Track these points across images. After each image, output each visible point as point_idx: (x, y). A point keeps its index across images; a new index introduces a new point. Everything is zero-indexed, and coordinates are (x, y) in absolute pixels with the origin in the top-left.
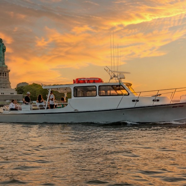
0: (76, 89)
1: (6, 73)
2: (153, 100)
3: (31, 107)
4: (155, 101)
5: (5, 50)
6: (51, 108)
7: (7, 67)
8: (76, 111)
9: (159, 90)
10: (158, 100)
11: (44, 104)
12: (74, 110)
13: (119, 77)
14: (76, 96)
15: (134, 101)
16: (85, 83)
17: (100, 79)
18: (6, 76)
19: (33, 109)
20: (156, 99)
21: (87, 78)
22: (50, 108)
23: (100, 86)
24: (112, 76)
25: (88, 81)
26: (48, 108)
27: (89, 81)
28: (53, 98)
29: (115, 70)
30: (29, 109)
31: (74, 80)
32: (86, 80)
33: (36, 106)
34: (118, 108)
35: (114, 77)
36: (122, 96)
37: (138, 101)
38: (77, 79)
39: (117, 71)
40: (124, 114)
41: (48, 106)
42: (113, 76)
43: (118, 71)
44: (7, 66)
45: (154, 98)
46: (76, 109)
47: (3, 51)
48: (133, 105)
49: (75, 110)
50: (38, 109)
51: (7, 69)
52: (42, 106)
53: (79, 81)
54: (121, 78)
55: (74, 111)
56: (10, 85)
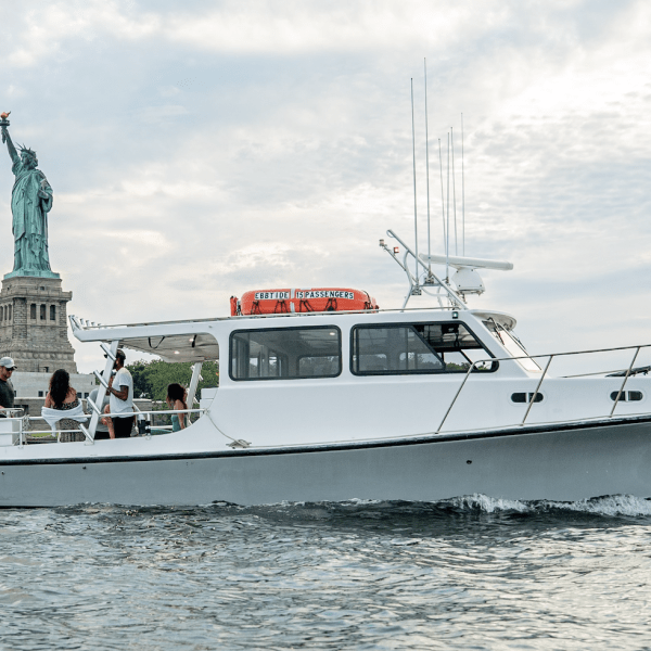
0: (240, 340)
1: (53, 307)
2: (614, 395)
3: (16, 427)
4: (622, 398)
5: (47, 201)
6: (118, 435)
7: (57, 279)
8: (238, 449)
9: (639, 347)
10: (636, 396)
11: (84, 417)
12: (231, 442)
13: (454, 287)
14: (242, 373)
15: (518, 398)
16: (288, 311)
17: (357, 295)
18: (53, 318)
19: (30, 442)
20: (627, 389)
21: (297, 291)
22: (111, 433)
23: (357, 328)
24: (417, 280)
25: (305, 302)
26: (100, 436)
27: (305, 306)
28: (125, 388)
29: (432, 254)
30: (10, 439)
31: (233, 300)
32: (294, 301)
33: (43, 424)
34: (444, 432)
35: (429, 283)
36: (465, 375)
37: (539, 398)
38: (249, 296)
39: (444, 255)
40: (469, 462)
41: (100, 423)
42: (421, 282)
43: (452, 256)
44: (58, 275)
45: (616, 385)
46: (237, 439)
47: (40, 205)
48: (514, 417)
49: (236, 444)
50: (54, 440)
51: (59, 290)
52: (73, 423)
53: (257, 304)
54: (461, 292)
55: (230, 449)
56: (72, 359)
